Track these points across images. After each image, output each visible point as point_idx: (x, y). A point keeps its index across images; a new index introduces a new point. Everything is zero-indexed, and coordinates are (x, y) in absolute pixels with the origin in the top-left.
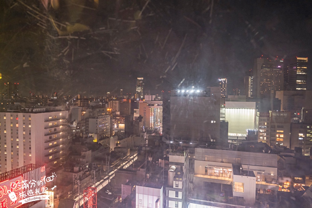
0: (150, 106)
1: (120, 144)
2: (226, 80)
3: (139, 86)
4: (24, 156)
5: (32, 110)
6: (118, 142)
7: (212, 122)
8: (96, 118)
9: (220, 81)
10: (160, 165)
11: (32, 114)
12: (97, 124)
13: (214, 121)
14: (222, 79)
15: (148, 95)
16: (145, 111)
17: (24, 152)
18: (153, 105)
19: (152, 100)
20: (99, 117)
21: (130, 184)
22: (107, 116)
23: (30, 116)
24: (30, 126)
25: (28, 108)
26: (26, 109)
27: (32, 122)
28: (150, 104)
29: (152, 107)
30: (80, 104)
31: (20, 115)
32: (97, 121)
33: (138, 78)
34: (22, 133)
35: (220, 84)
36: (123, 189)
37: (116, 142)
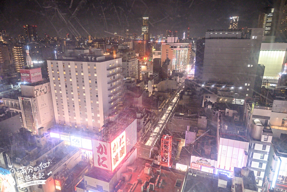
0: (172, 49)
1: (156, 87)
2: (237, 18)
3: (145, 26)
4: (91, 103)
5: (95, 59)
6: (155, 86)
7: (249, 66)
8: (127, 61)
9: (231, 19)
10: (226, 114)
11: (97, 63)
12: (128, 67)
13: (251, 65)
14: (233, 17)
15: (171, 37)
16: (167, 53)
17: (91, 100)
18: (175, 47)
19: (175, 42)
20: (129, 60)
21: (195, 131)
22: (135, 59)
23: (95, 65)
24: (95, 75)
25: (90, 57)
26: (88, 57)
27: (97, 71)
28: (172, 46)
29: (175, 49)
30: (98, 46)
31: (85, 64)
32: (128, 64)
33: (144, 18)
34: (87, 82)
35: (231, 22)
36: (187, 135)
37: (153, 86)
